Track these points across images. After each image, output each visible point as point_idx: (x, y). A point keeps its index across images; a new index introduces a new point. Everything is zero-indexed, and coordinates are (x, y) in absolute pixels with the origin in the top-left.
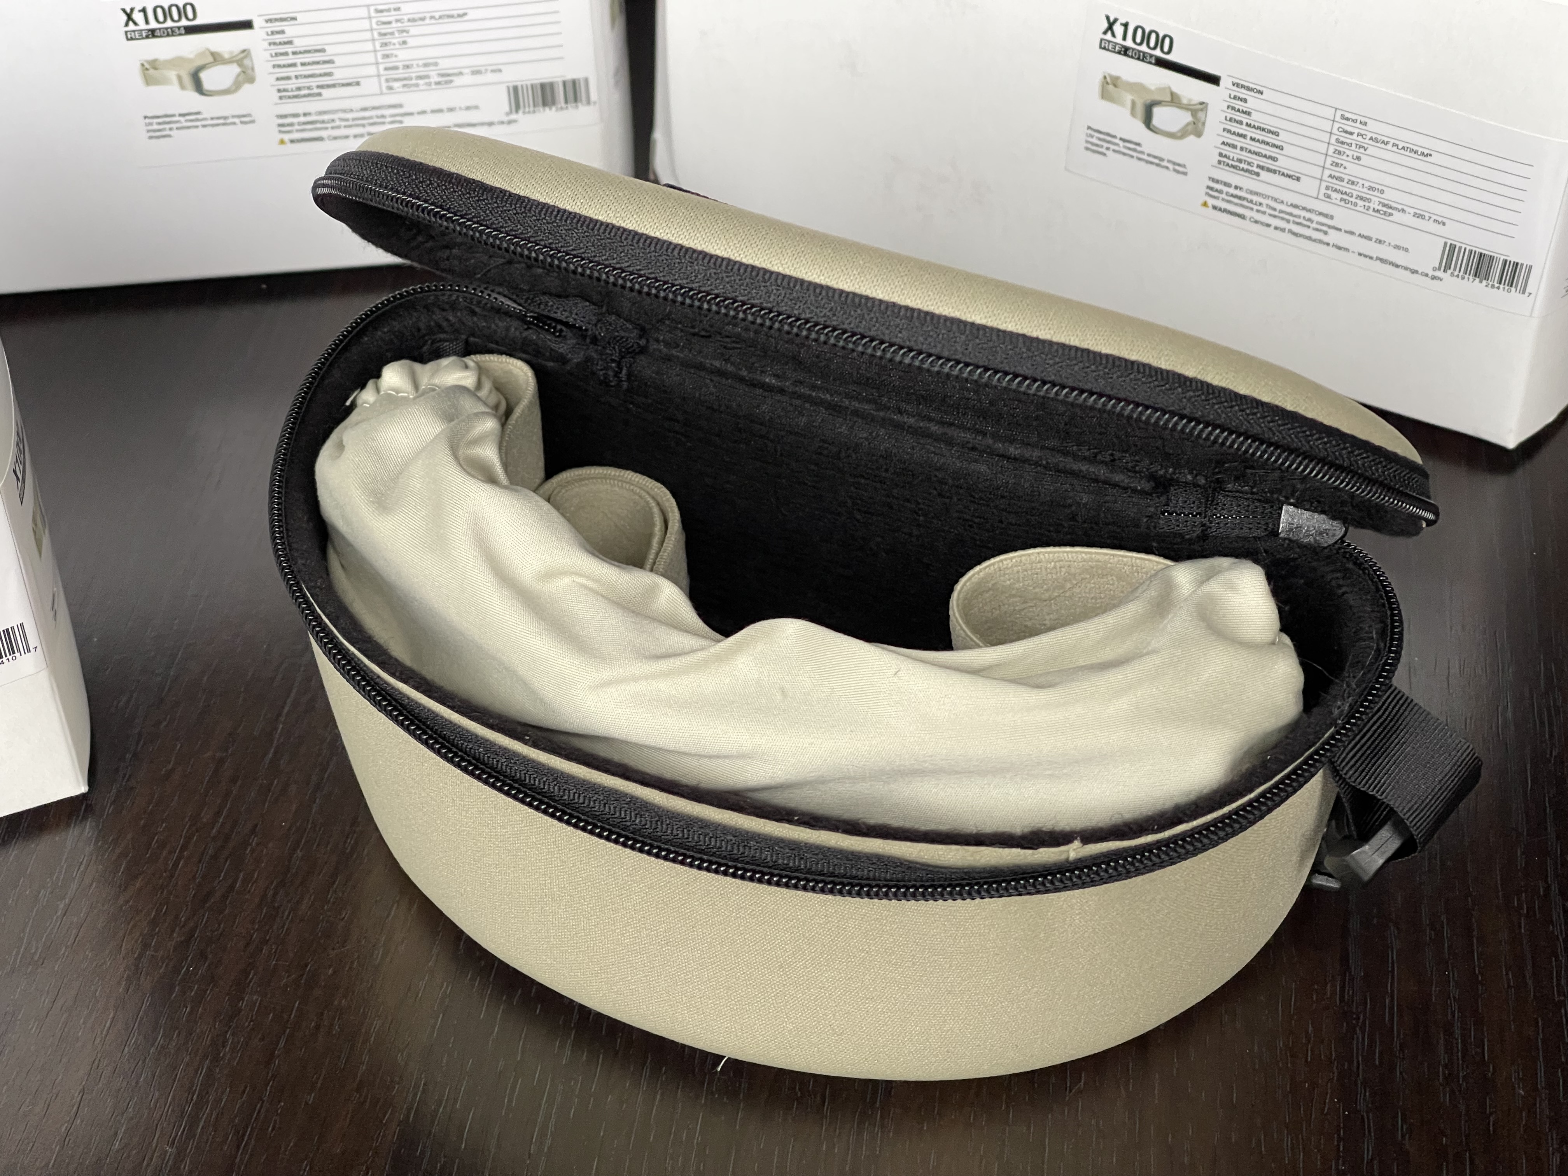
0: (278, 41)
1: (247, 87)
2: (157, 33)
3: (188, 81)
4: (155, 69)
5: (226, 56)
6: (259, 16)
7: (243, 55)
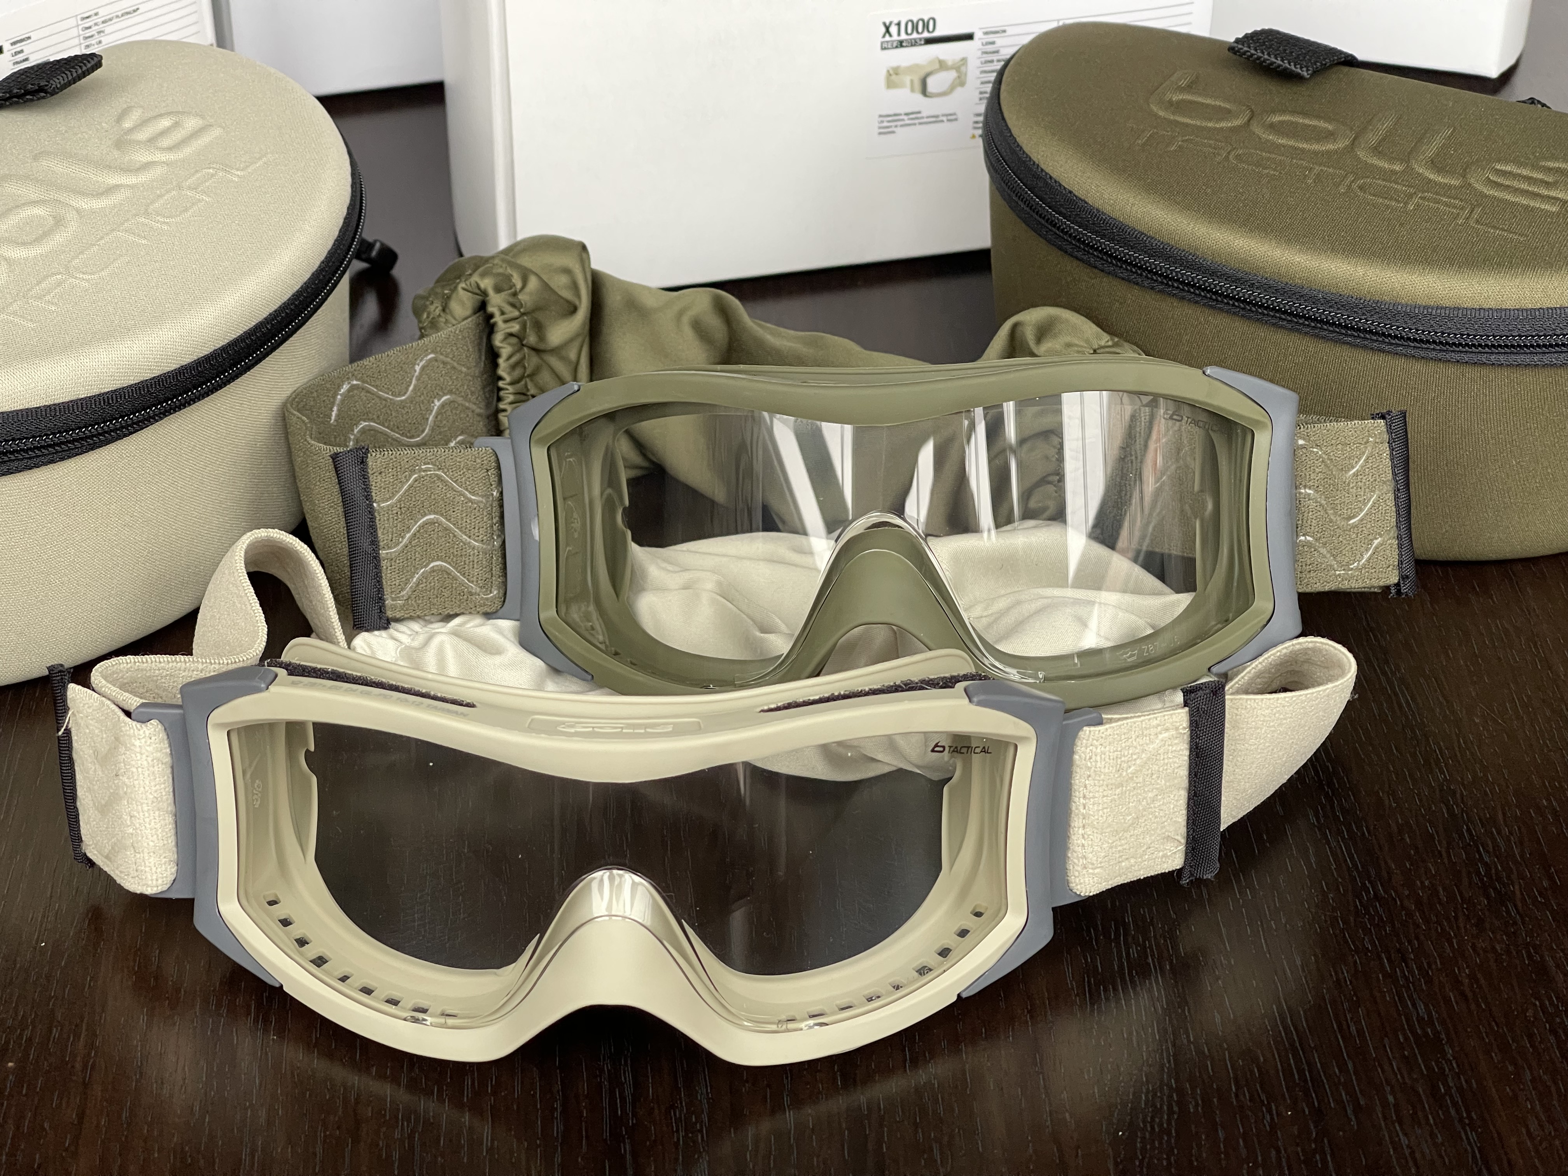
0: (988, 50)
1: (959, 90)
2: (904, 44)
3: (918, 85)
4: (897, 74)
5: (950, 63)
6: (981, 29)
7: (962, 63)
